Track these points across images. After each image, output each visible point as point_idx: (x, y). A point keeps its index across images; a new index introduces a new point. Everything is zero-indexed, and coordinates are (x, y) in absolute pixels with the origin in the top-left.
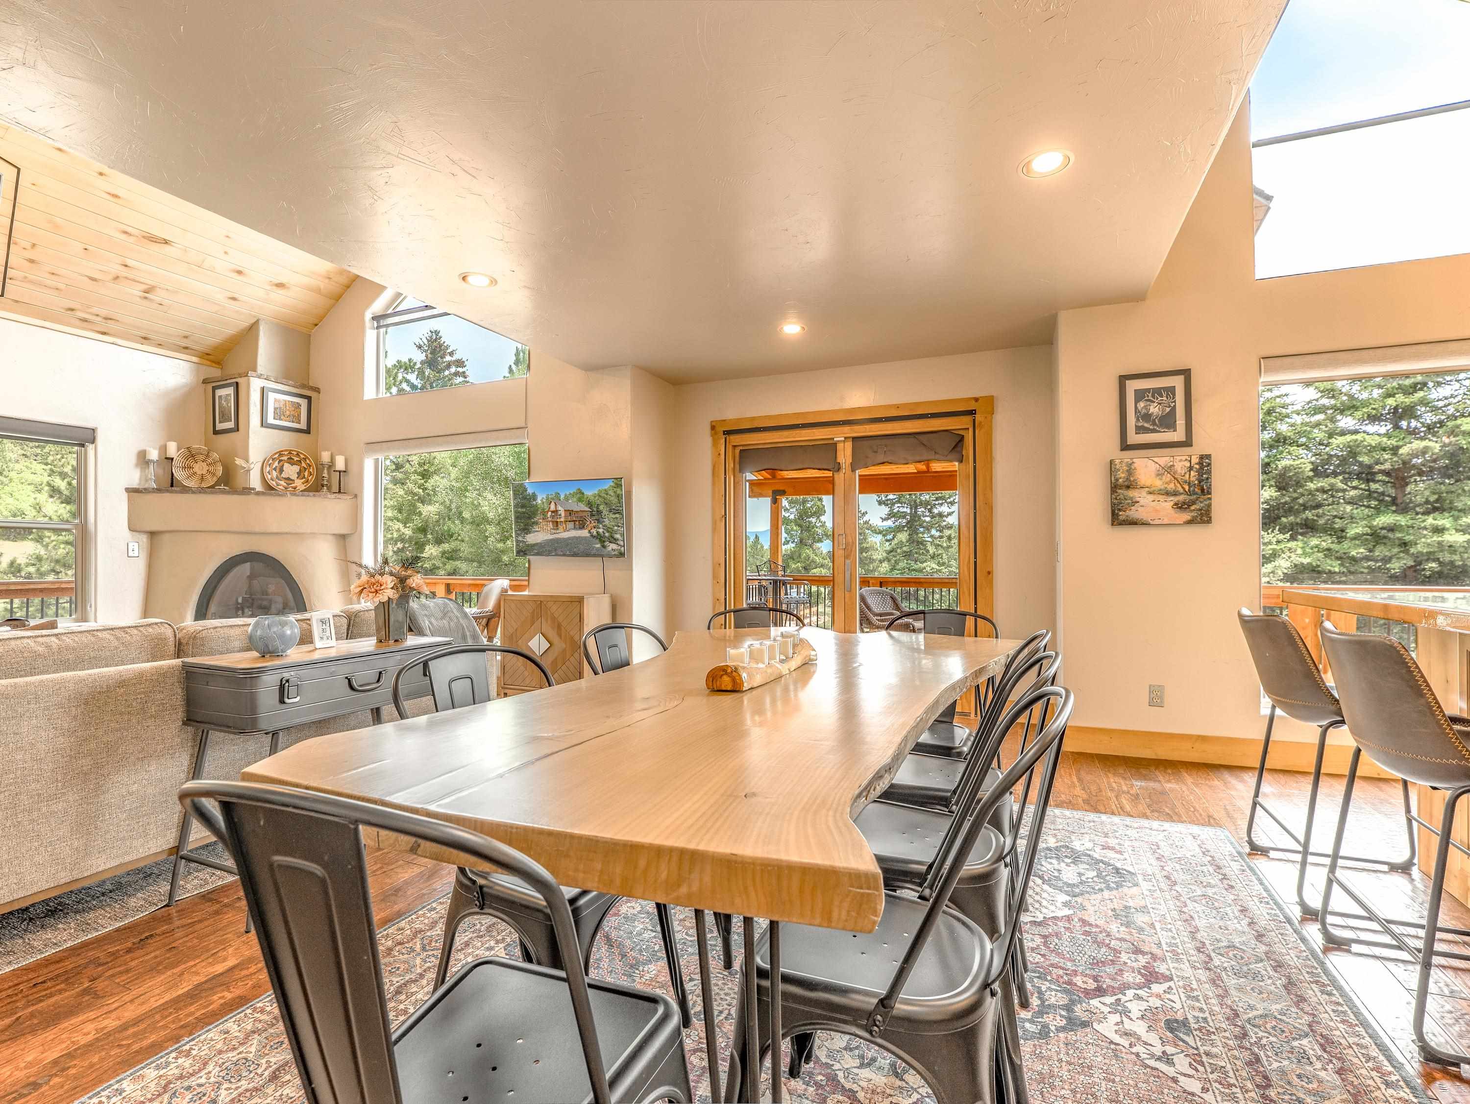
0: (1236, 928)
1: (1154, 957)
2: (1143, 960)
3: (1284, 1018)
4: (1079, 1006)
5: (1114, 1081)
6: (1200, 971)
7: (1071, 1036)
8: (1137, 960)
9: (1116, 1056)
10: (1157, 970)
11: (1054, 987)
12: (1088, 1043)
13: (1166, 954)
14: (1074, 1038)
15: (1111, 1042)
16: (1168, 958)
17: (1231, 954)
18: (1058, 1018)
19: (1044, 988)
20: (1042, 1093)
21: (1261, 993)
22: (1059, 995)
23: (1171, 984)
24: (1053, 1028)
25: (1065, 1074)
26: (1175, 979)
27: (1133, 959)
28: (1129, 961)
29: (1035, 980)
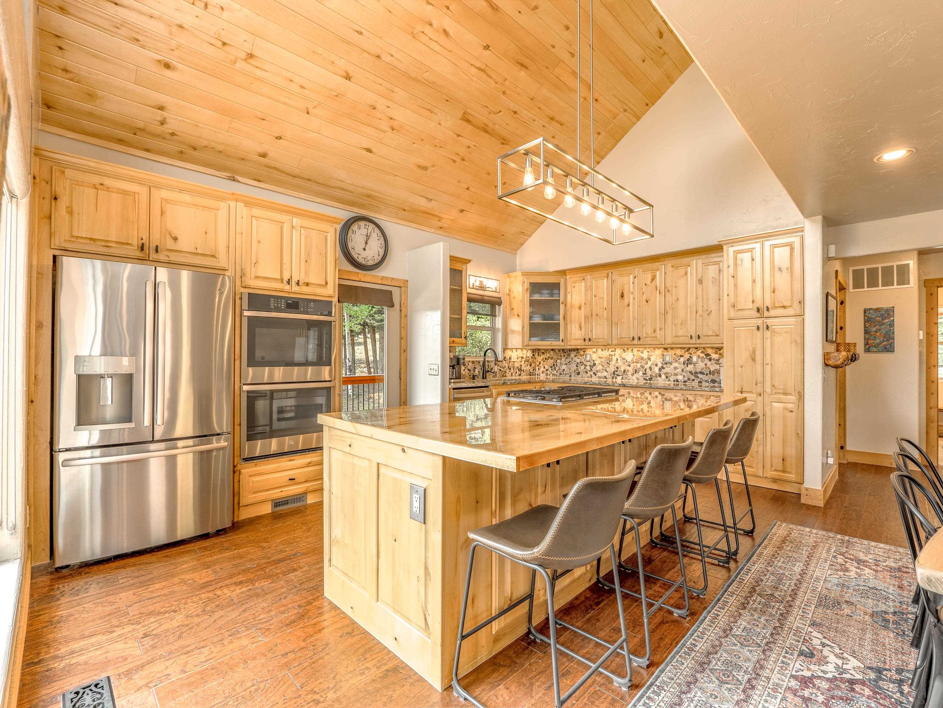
0: (702, 694)
1: (795, 692)
2: (806, 693)
3: (736, 642)
4: (871, 678)
5: (860, 644)
6: (765, 675)
7: (881, 665)
8: (811, 694)
9: (854, 651)
10: (799, 684)
11: (890, 694)
12: (871, 660)
13: (782, 692)
14: (879, 664)
15: (854, 657)
16: (783, 689)
17: (731, 678)
18: (889, 676)
19: (898, 695)
20: (903, 649)
21: (735, 655)
22: (885, 687)
23: (794, 673)
24: (893, 671)
25: (888, 652)
26: (789, 675)
27: (814, 695)
28: (819, 694)
29: (905, 701)
